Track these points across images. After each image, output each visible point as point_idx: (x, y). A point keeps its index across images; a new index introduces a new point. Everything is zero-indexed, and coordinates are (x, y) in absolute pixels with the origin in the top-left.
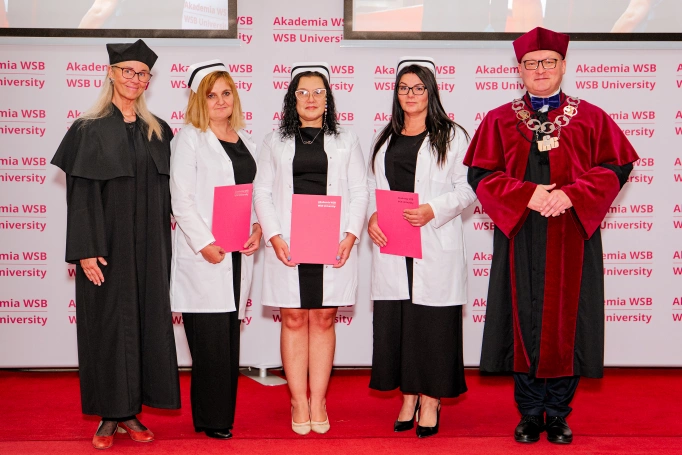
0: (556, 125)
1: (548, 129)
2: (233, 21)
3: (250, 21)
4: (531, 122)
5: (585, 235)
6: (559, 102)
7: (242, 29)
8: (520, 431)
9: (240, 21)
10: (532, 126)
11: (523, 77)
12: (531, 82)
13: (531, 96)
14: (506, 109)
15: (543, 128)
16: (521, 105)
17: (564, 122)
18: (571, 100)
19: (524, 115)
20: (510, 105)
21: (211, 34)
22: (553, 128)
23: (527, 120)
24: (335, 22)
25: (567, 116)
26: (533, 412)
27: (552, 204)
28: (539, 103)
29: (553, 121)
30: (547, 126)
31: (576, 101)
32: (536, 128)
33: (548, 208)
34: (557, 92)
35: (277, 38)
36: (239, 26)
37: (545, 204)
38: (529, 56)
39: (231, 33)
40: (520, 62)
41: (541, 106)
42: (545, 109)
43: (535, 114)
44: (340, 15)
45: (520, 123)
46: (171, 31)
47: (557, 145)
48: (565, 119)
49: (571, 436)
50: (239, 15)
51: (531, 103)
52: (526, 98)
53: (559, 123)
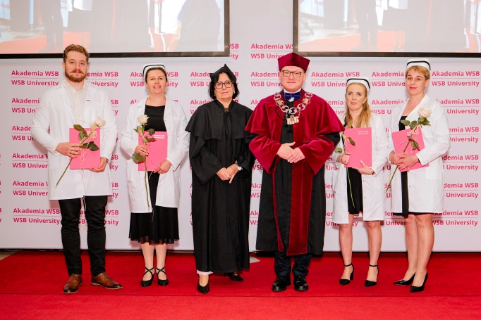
0: (298, 110)
1: (293, 112)
2: (227, 46)
3: (237, 46)
4: (283, 107)
5: (313, 173)
6: (300, 95)
7: (232, 51)
8: (275, 284)
9: (231, 47)
10: (284, 110)
11: (281, 80)
12: (285, 84)
13: (285, 91)
14: (271, 99)
15: (290, 111)
16: (279, 97)
17: (302, 108)
18: (307, 95)
19: (280, 103)
20: (273, 96)
21: (214, 54)
22: (296, 111)
23: (281, 106)
24: (288, 47)
25: (305, 104)
26: (283, 274)
27: (294, 156)
28: (289, 96)
29: (296, 107)
30: (293, 110)
31: (310, 95)
32: (286, 111)
33: (291, 158)
34: (299, 91)
35: (253, 56)
36: (231, 49)
37: (290, 155)
38: (286, 68)
39: (226, 54)
40: (280, 70)
41: (290, 98)
42: (292, 100)
43: (286, 103)
44: (291, 43)
45: (277, 108)
46: (191, 53)
47: (298, 121)
48: (303, 106)
49: (307, 287)
50: (231, 43)
51: (285, 97)
52: (282, 93)
53: (299, 108)
